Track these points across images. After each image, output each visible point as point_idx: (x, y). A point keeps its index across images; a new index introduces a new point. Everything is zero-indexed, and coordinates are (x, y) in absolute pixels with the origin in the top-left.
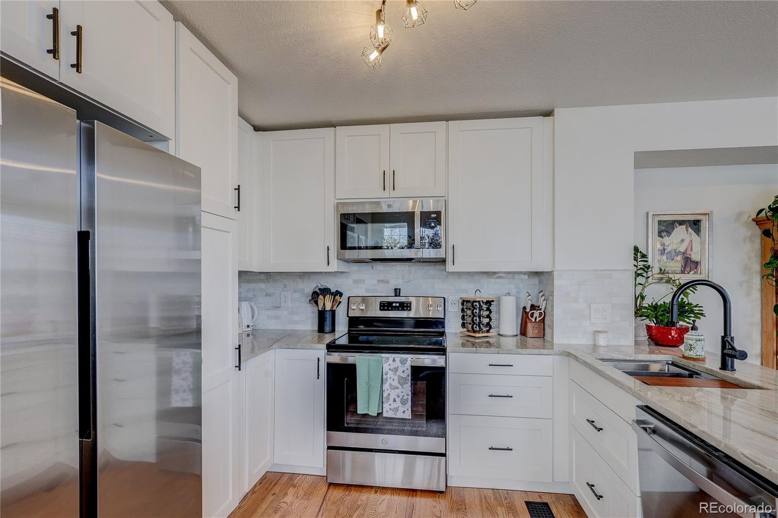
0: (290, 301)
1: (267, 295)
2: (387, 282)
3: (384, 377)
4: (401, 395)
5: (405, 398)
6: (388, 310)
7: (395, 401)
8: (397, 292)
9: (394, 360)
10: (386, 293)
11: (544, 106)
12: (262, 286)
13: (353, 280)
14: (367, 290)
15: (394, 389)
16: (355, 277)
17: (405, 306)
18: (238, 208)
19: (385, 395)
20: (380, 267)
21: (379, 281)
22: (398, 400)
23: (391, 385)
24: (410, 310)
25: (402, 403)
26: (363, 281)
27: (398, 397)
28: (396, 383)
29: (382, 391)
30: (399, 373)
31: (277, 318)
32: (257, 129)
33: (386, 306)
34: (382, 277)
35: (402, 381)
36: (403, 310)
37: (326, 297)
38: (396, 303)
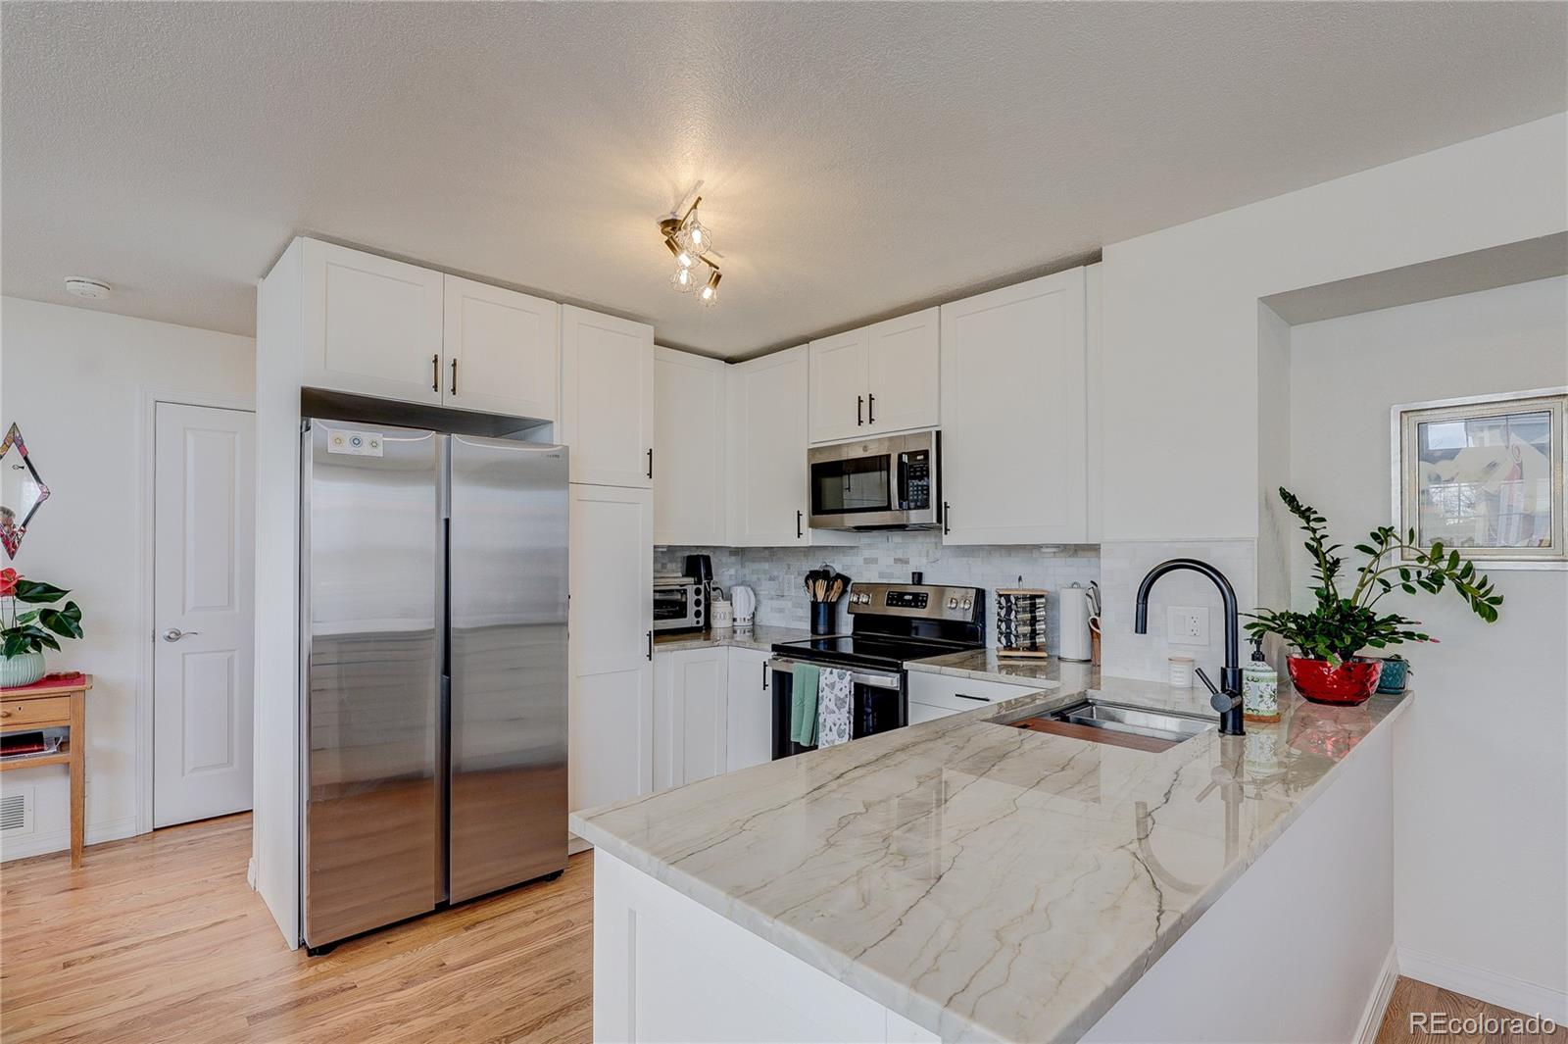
0: (795, 588)
1: (771, 579)
2: (907, 562)
3: (821, 694)
4: (838, 723)
5: (842, 727)
6: (897, 605)
7: (831, 730)
8: (918, 578)
9: (831, 673)
10: (902, 577)
11: (1083, 248)
12: (766, 566)
13: (865, 559)
14: (881, 575)
15: (830, 713)
16: (867, 553)
17: (919, 600)
18: (650, 475)
19: (821, 720)
20: (897, 538)
21: (897, 560)
22: (834, 729)
23: (827, 706)
24: (925, 607)
25: (839, 735)
26: (874, 561)
27: (835, 725)
28: (832, 706)
29: (816, 714)
30: (836, 691)
31: (781, 611)
32: (730, 360)
33: (897, 598)
34: (899, 554)
35: (838, 703)
36: (916, 606)
37: (817, 584)
38: (909, 594)
